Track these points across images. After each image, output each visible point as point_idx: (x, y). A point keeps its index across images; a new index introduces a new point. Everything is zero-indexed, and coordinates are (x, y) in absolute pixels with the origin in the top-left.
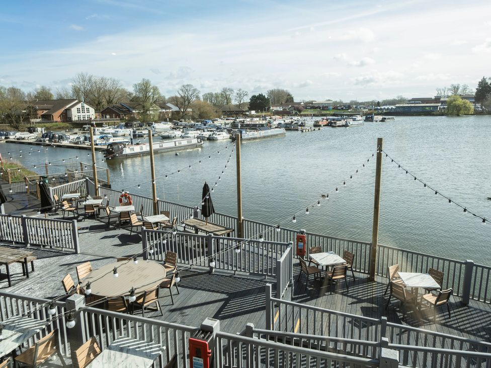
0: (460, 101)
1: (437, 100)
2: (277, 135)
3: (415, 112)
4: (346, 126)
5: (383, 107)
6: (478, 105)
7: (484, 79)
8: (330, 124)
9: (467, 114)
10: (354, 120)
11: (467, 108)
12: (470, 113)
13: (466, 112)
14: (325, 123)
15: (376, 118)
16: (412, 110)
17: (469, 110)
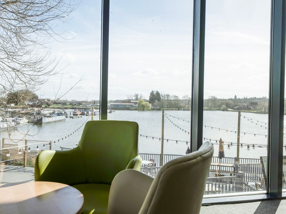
0: (144, 103)
1: (129, 101)
2: (62, 120)
3: (121, 108)
8: (83, 114)
12: (150, 109)
13: (147, 109)
14: (80, 114)
16: (120, 106)
17: (149, 108)
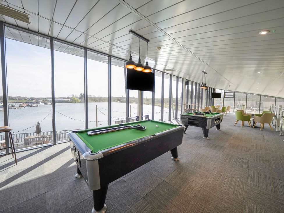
0: (76, 99)
1: (68, 98)
4: (37, 106)
5: (49, 100)
6: (80, 100)
7: (81, 93)
8: (28, 106)
9: (78, 102)
10: (39, 104)
11: (78, 101)
14: (26, 105)
15: (48, 103)
